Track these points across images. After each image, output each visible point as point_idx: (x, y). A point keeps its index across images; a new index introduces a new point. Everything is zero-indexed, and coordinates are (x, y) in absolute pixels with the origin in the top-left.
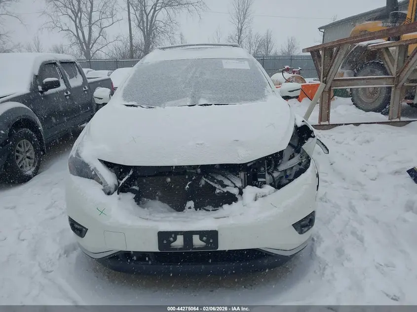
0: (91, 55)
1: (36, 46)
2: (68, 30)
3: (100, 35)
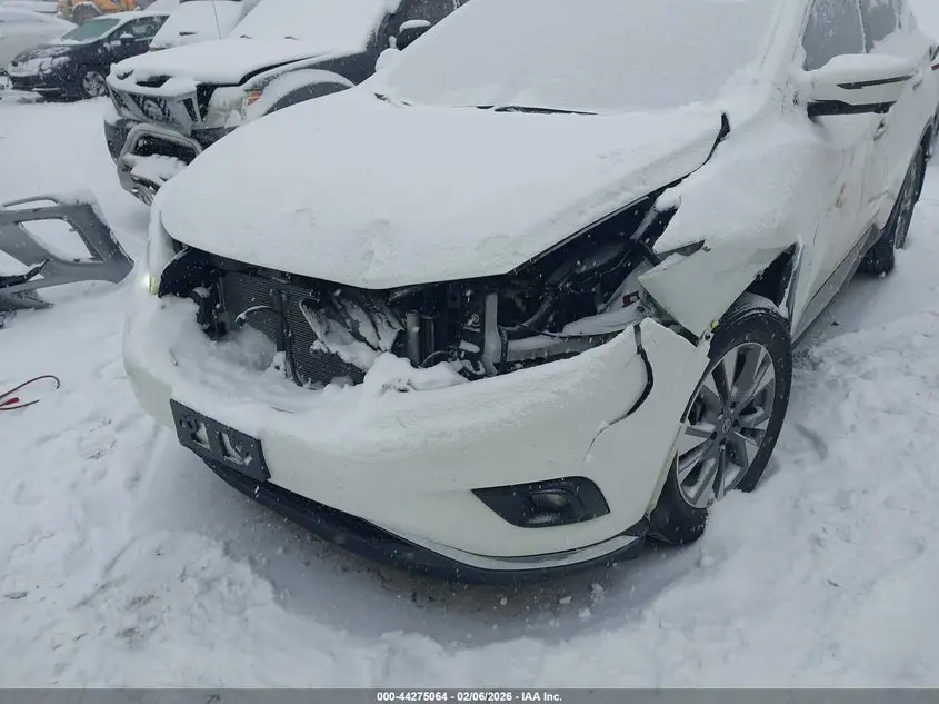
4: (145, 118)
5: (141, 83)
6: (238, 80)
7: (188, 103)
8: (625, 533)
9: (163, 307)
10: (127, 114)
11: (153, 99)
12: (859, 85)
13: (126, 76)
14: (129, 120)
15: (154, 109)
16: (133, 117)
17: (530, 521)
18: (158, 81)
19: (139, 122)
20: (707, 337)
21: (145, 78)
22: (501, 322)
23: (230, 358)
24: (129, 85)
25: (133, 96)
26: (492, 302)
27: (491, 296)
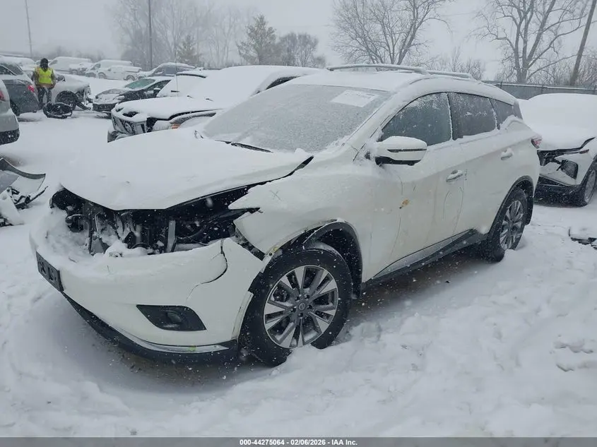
0: (527, 76)
1: (453, 60)
2: (505, 38)
3: (550, 46)
4: (125, 131)
5: (124, 115)
6: (168, 118)
7: (142, 126)
8: (221, 344)
9: (52, 213)
10: (118, 128)
11: (129, 123)
12: (397, 151)
13: (119, 110)
14: (118, 132)
15: (128, 127)
16: (120, 130)
17: (165, 326)
18: (131, 114)
19: (122, 133)
20: (271, 254)
21: (127, 112)
22: (177, 234)
23: (72, 240)
24: (120, 115)
25: (121, 120)
26: (172, 224)
27: (172, 221)
